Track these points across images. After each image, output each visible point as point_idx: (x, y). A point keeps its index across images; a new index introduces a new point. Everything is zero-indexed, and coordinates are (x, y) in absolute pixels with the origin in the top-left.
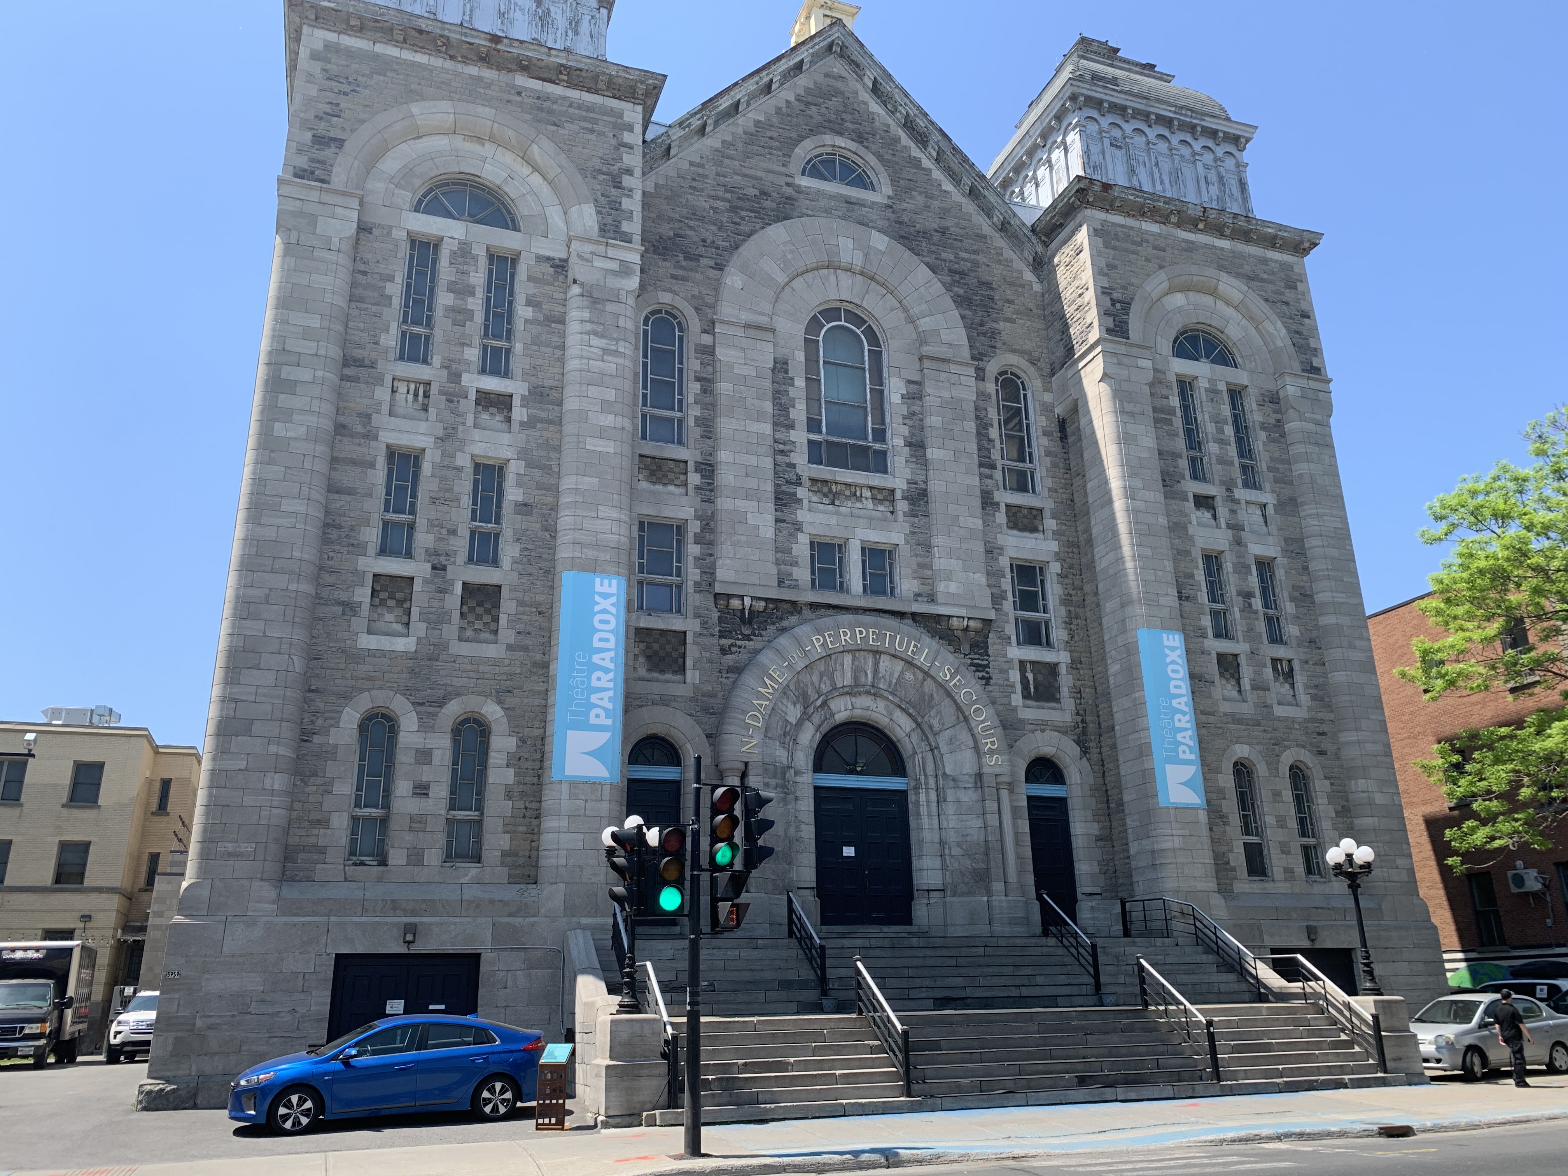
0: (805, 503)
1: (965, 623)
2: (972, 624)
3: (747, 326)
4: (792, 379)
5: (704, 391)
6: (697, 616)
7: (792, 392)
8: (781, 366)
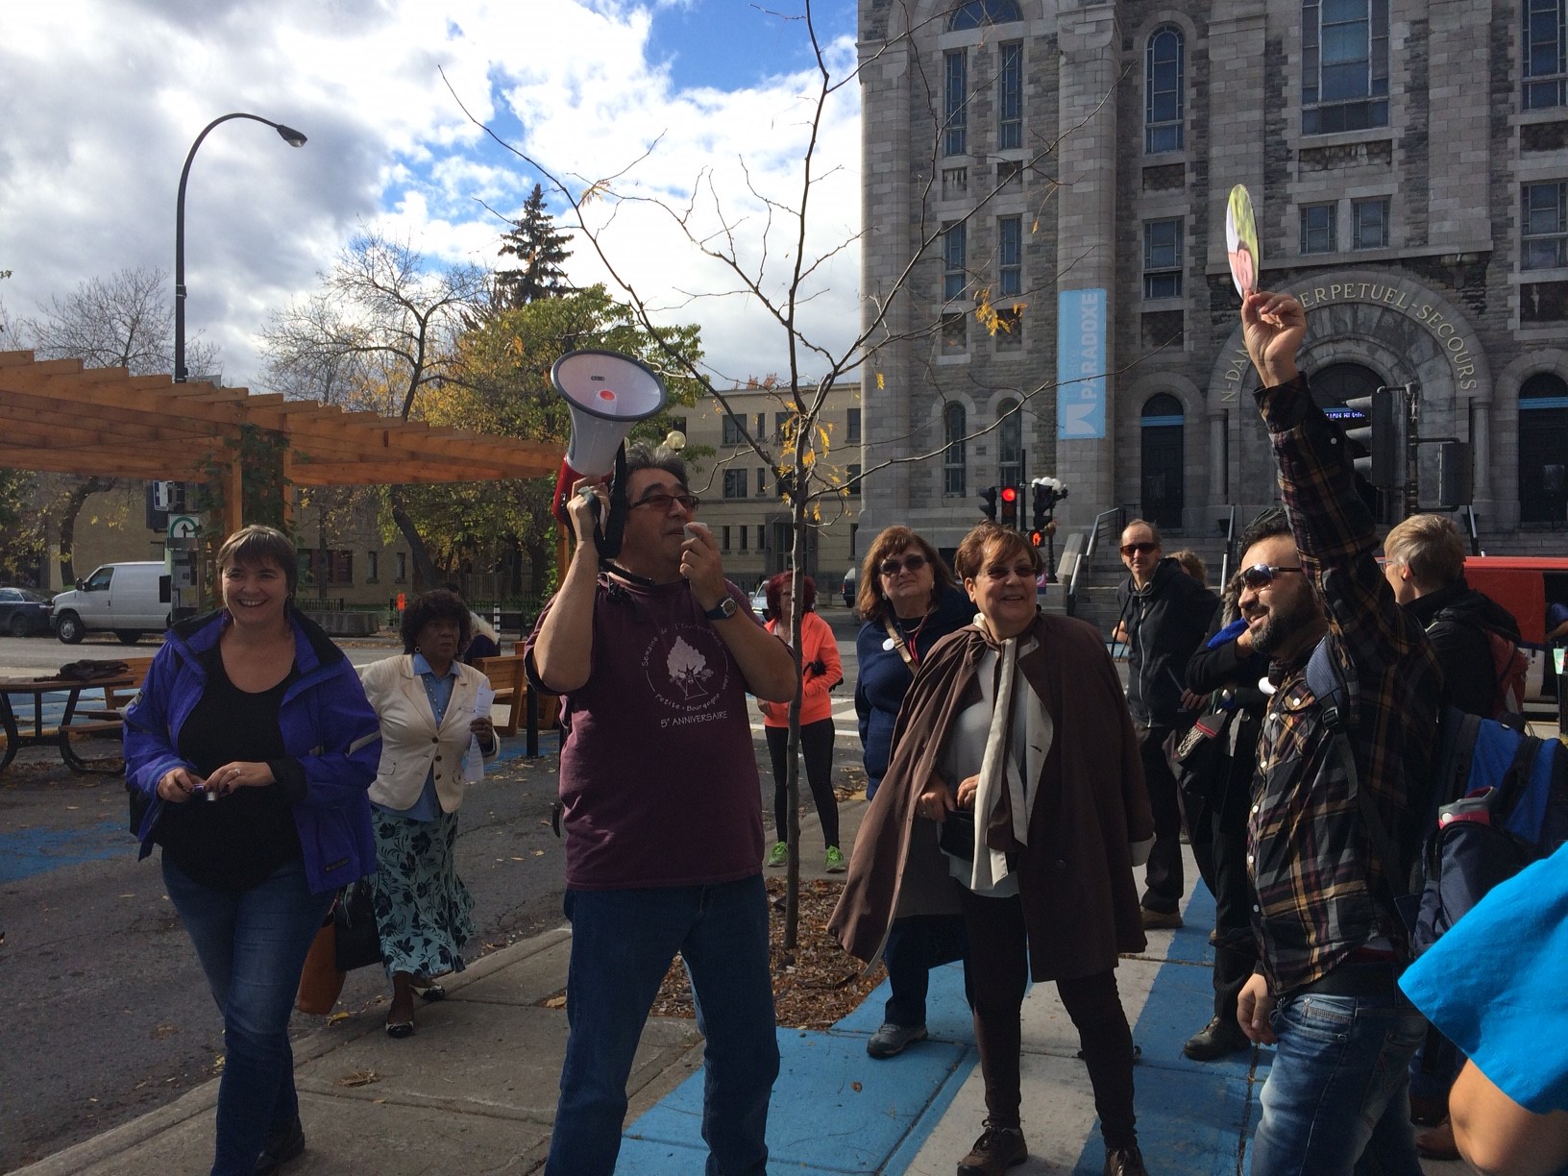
0: (1295, 176)
1: (1458, 259)
2: (1466, 258)
3: (1238, 20)
4: (1286, 57)
5: (1200, 94)
6: (1191, 296)
7: (1285, 70)
8: (1274, 50)
